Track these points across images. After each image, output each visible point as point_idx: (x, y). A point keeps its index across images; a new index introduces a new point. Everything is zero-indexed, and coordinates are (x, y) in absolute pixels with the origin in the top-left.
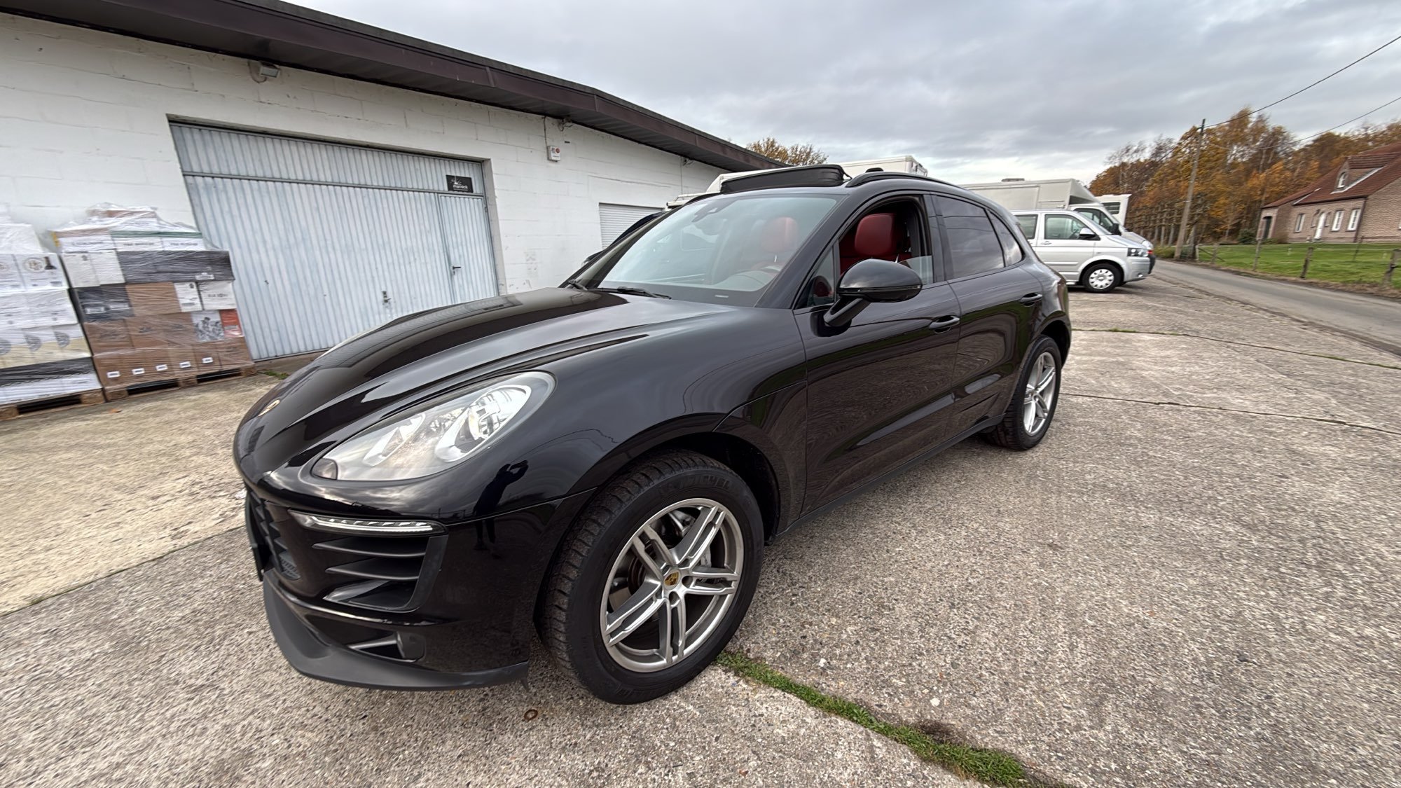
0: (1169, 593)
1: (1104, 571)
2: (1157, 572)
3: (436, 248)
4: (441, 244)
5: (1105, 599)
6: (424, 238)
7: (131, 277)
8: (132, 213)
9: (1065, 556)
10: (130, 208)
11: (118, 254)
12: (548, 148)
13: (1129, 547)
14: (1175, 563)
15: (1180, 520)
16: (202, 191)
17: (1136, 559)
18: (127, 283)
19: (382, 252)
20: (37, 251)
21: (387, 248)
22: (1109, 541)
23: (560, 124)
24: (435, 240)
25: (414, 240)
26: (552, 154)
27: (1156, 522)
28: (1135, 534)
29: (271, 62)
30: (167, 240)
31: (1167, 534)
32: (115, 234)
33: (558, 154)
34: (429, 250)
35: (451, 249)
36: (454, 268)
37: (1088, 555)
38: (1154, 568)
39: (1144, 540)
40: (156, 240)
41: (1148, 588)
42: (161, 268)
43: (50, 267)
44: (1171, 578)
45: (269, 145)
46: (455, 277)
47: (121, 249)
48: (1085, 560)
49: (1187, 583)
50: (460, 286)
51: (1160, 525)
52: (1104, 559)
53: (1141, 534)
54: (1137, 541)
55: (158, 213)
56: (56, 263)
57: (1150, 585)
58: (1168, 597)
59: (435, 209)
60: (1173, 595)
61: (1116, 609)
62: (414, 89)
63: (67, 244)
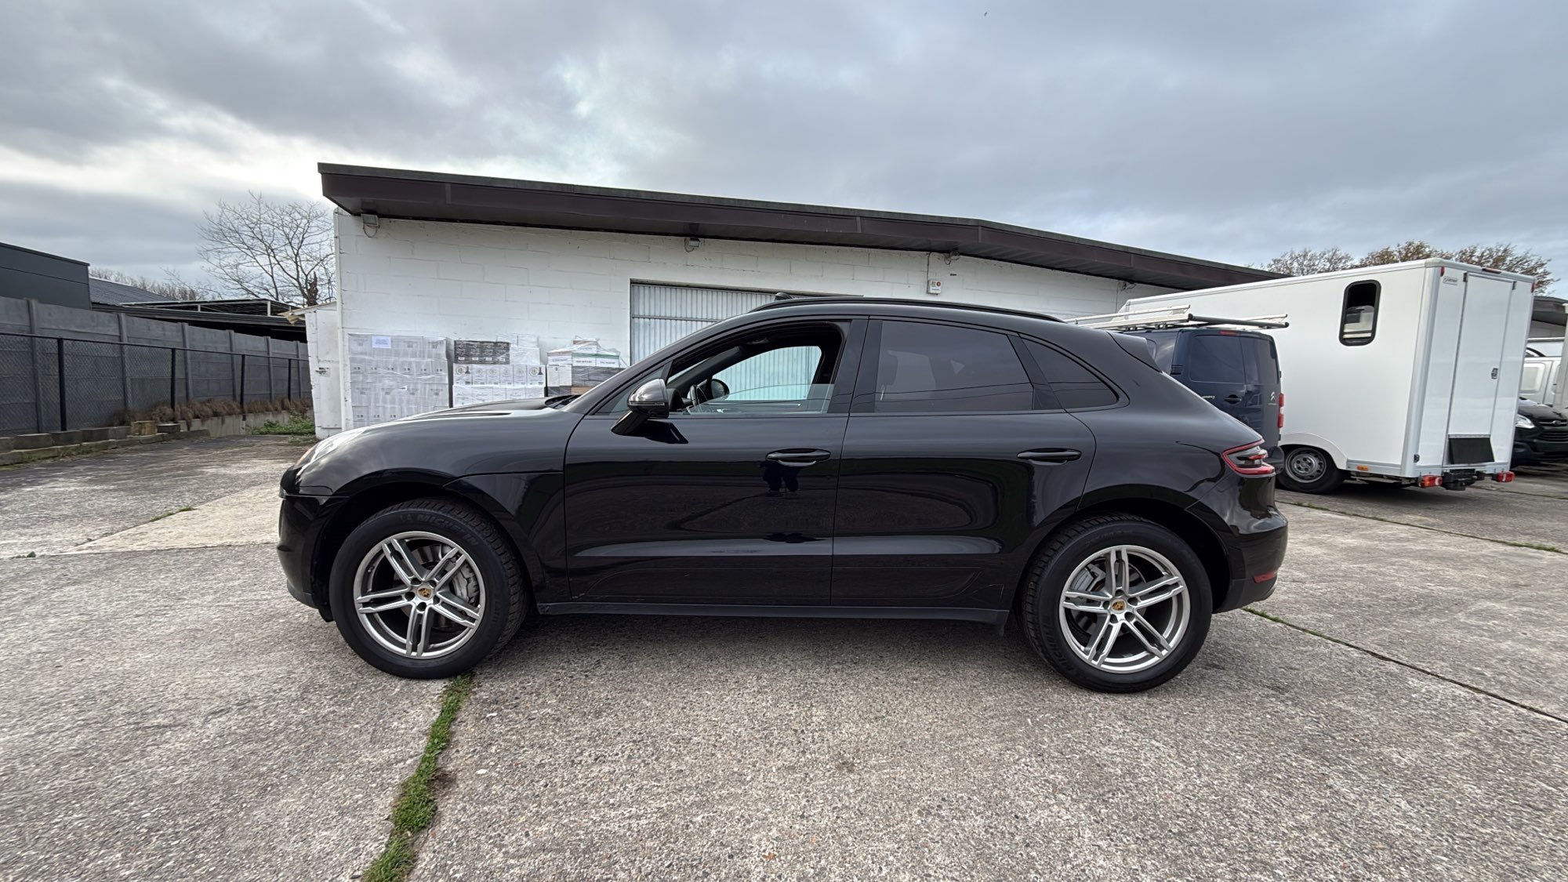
3: (799, 374)
4: (804, 371)
7: (576, 382)
8: (585, 342)
10: (585, 339)
11: (573, 367)
12: (928, 282)
16: (641, 327)
18: (573, 386)
19: (753, 375)
20: (536, 363)
21: (758, 372)
23: (946, 258)
25: (781, 367)
26: (931, 287)
29: (695, 237)
30: (599, 360)
32: (575, 355)
33: (939, 288)
34: (792, 376)
40: (593, 359)
42: (592, 378)
43: (540, 373)
45: (688, 295)
47: (575, 364)
55: (599, 342)
56: (543, 371)
62: (802, 243)
63: (551, 361)
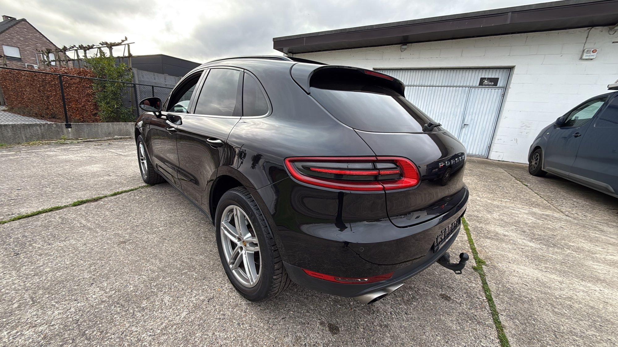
0: (57, 257)
1: (92, 248)
2: (68, 263)
3: (458, 114)
4: (462, 112)
5: (82, 239)
6: (453, 109)
9: (113, 242)
12: (584, 51)
13: (90, 266)
14: (61, 273)
15: (73, 310)
17: (82, 262)
22: (103, 262)
23: (611, 29)
24: (460, 110)
27: (88, 294)
28: (94, 275)
31: (75, 290)
34: (453, 115)
35: (467, 115)
36: (465, 125)
37: (105, 249)
38: (71, 263)
39: (87, 276)
41: (68, 253)
44: (59, 264)
46: (464, 130)
48: (105, 246)
49: (49, 267)
50: (465, 134)
51: (84, 293)
52: (97, 252)
53: (90, 277)
54: (90, 272)
57: (68, 255)
58: (56, 255)
59: (465, 96)
60: (54, 257)
61: (75, 239)
